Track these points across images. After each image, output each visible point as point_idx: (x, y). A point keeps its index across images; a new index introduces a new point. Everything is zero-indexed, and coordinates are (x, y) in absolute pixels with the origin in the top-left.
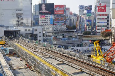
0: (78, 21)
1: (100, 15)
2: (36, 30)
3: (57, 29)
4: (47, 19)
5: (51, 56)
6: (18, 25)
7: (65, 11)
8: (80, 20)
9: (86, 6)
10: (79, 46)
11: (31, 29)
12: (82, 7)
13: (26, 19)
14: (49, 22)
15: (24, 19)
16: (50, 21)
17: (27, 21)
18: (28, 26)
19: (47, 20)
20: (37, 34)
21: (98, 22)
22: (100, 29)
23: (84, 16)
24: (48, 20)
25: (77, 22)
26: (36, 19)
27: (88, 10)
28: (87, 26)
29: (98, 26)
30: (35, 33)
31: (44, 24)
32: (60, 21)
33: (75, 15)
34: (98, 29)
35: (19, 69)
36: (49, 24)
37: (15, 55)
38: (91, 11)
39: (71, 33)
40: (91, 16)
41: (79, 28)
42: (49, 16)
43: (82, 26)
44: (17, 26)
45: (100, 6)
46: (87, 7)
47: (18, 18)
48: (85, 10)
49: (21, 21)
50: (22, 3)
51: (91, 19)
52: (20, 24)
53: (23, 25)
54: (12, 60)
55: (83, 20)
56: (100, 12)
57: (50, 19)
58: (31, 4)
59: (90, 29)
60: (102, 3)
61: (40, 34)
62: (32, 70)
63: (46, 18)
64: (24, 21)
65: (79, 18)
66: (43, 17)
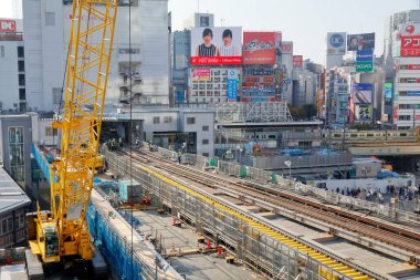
0: (322, 87)
1: (410, 67)
2: (192, 121)
3: (257, 116)
4: (218, 80)
5: (282, 213)
6: (125, 102)
7: (279, 54)
8: (332, 85)
9: (352, 37)
10: (345, 175)
11: (174, 116)
12: (337, 41)
13: (151, 81)
14: (223, 92)
15: (145, 81)
16: (226, 87)
17: (156, 88)
18: (159, 105)
19: (215, 85)
20: (195, 134)
21: (403, 93)
22: (408, 118)
23: (346, 71)
24: (221, 83)
25: (322, 92)
26: (176, 81)
27: (360, 48)
28: (357, 107)
29: (402, 106)
30: (188, 129)
31: (208, 99)
32: (262, 89)
33: (311, 67)
34: (402, 118)
35: (182, 256)
36: (223, 98)
37: (149, 208)
38: (371, 52)
39: (308, 131)
40: (371, 69)
41: (327, 114)
42: (223, 70)
43: (338, 105)
44: (121, 105)
45: (407, 34)
46: (354, 40)
47: (125, 78)
48: (350, 49)
49: (135, 89)
50: (137, 25)
51: (371, 82)
52: (130, 99)
53: (142, 101)
54: (147, 224)
55: (343, 84)
56: (409, 56)
57: (226, 80)
58: (169, 28)
59: (367, 117)
60: (415, 26)
61: (206, 132)
62: (231, 261)
63: (214, 76)
64: (146, 88)
65: (327, 78)
66: (204, 74)
